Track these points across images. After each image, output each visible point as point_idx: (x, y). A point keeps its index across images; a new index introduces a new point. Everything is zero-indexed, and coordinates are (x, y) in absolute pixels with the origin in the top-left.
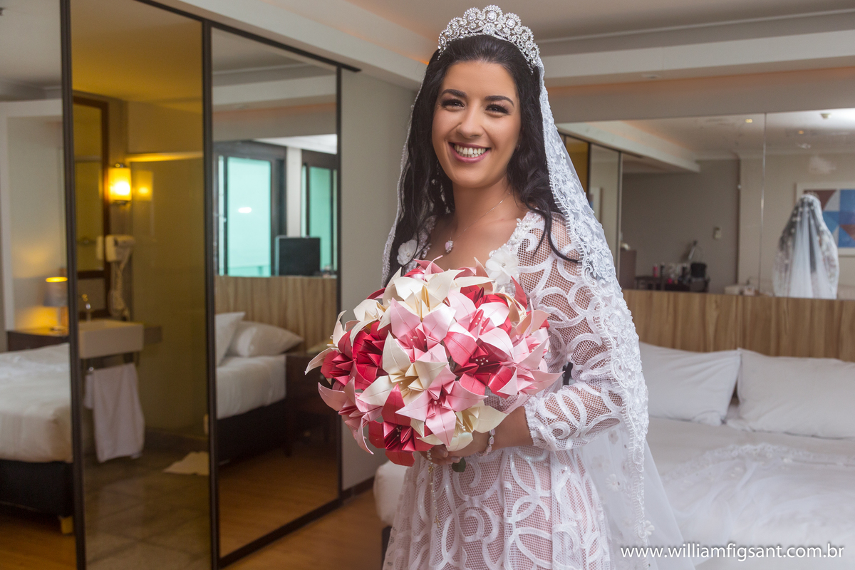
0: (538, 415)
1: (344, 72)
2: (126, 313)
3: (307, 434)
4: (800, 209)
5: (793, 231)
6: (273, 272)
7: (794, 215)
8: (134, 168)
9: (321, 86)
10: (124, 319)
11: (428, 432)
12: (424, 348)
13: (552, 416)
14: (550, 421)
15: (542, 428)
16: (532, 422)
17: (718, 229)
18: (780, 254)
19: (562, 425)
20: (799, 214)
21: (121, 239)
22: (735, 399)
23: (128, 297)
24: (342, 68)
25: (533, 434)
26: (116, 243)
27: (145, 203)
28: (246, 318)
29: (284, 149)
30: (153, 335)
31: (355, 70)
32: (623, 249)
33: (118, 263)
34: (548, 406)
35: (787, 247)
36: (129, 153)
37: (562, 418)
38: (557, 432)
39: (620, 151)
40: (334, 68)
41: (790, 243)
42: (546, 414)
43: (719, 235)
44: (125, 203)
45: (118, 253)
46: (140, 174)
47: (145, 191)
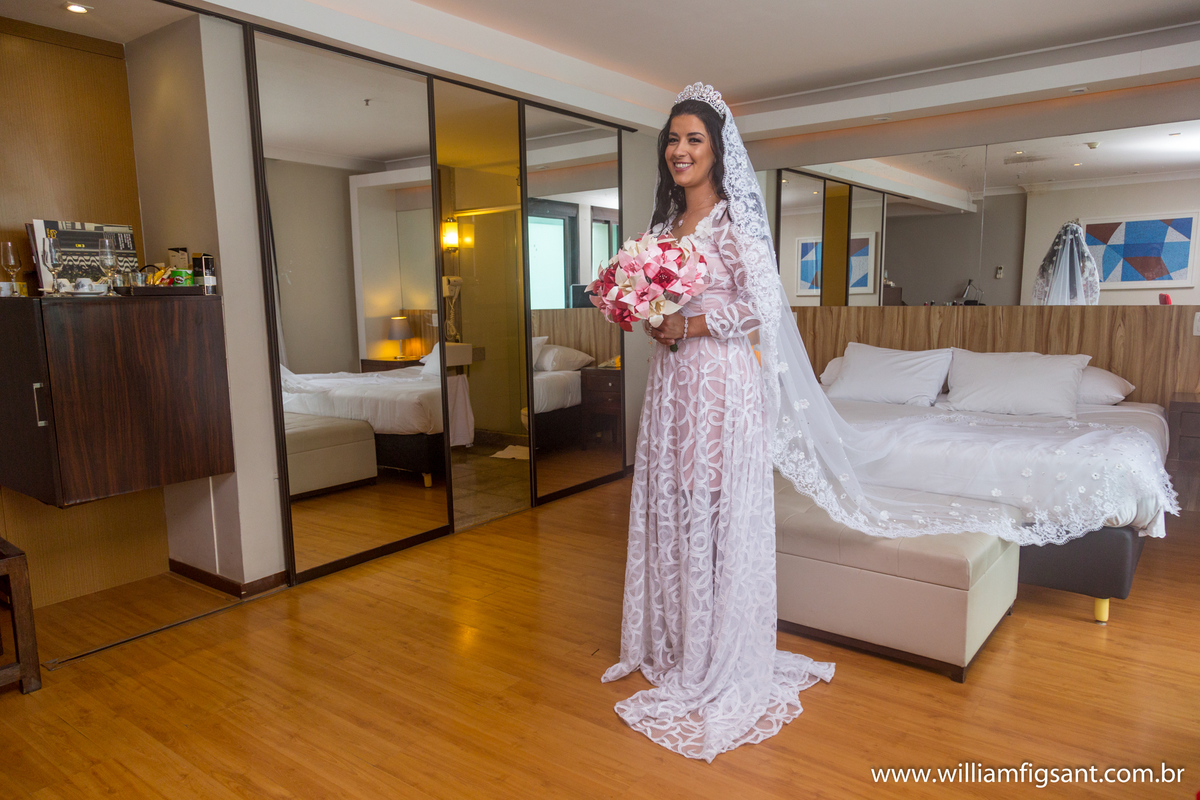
0: (711, 317)
1: (623, 132)
2: (458, 337)
3: (599, 435)
4: (1064, 237)
5: (1054, 259)
6: (567, 305)
7: (1056, 244)
8: (459, 221)
9: (606, 146)
10: (457, 341)
11: (636, 311)
12: (633, 270)
13: (719, 317)
14: (717, 320)
15: (713, 325)
16: (708, 320)
17: (1001, 268)
18: (1041, 281)
19: (725, 322)
20: (1062, 243)
21: (452, 279)
22: (945, 390)
23: (459, 326)
24: (621, 129)
25: (709, 327)
26: (449, 281)
27: (469, 250)
28: (548, 342)
29: (576, 206)
30: (479, 354)
31: (633, 130)
32: (887, 286)
33: (451, 298)
34: (718, 313)
35: (1048, 274)
36: (456, 210)
37: (725, 318)
38: (723, 326)
39: (883, 193)
40: (616, 130)
41: (1050, 271)
42: (716, 315)
43: (1001, 275)
44: (455, 249)
45: (451, 290)
46: (465, 226)
47: (469, 240)
